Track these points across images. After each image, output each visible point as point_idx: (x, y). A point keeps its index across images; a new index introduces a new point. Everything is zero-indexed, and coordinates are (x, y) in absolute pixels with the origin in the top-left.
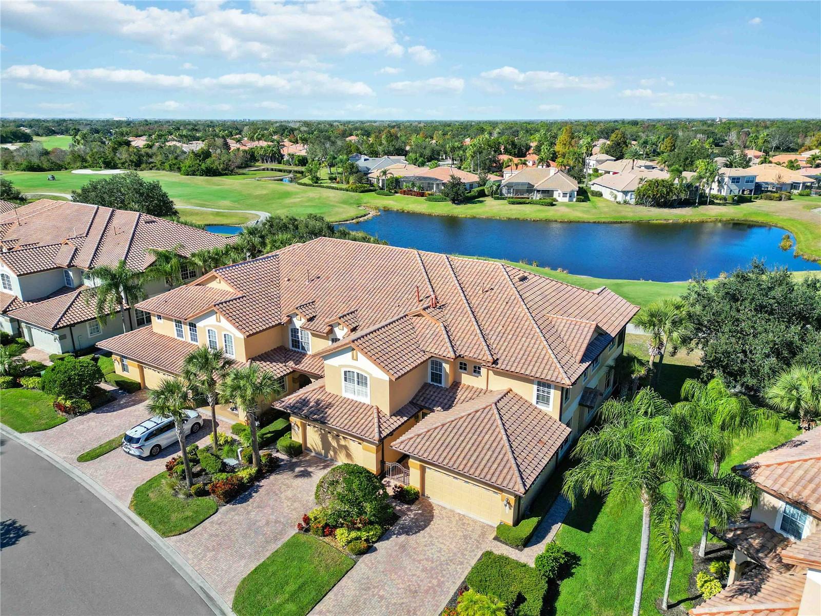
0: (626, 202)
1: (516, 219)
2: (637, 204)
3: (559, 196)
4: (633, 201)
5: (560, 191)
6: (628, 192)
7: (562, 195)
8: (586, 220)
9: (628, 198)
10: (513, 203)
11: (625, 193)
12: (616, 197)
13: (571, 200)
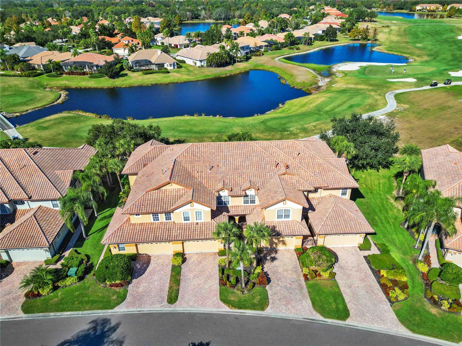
0: (202, 66)
1: (156, 84)
2: (208, 66)
3: (168, 66)
4: (205, 65)
5: (167, 64)
6: (202, 60)
7: (169, 65)
8: (192, 80)
9: (203, 64)
10: (147, 74)
11: (201, 61)
12: (196, 64)
13: (174, 68)
